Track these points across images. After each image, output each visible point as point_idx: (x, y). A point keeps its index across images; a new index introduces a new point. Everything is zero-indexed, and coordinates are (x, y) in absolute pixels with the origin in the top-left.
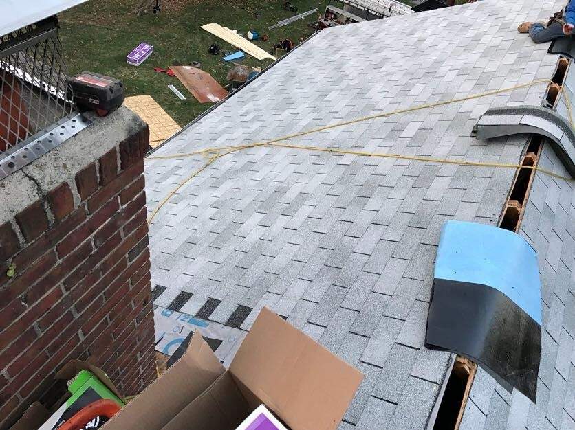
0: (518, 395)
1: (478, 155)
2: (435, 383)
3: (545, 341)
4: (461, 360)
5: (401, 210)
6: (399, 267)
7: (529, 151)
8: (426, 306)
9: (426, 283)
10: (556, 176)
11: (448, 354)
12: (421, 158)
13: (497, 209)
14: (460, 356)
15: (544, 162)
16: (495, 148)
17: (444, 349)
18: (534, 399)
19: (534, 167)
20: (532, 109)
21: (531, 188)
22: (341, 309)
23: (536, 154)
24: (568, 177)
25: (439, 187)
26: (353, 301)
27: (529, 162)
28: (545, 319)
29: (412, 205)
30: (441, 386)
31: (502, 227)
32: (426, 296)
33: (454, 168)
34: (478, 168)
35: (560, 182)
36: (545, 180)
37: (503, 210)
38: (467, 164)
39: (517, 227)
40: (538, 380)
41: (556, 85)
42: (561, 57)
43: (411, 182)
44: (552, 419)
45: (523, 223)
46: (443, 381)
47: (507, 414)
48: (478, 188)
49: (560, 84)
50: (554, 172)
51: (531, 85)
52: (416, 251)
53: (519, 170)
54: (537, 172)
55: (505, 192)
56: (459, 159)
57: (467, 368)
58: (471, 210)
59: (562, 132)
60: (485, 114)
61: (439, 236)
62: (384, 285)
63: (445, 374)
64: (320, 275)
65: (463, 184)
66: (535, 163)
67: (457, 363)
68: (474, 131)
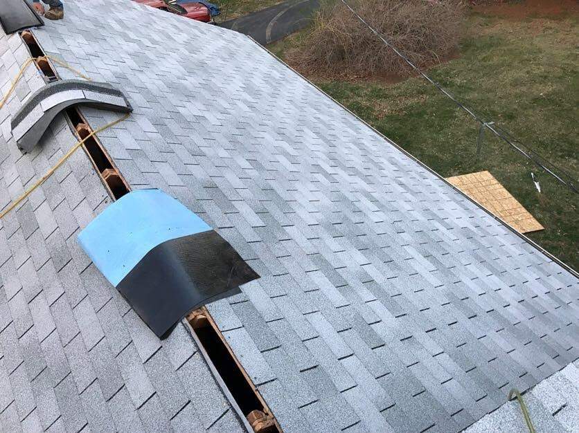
0: (246, 287)
1: (45, 164)
2: (194, 354)
3: (225, 235)
4: (192, 317)
5: (38, 266)
6: (86, 309)
7: (76, 126)
8: (133, 313)
9: (115, 297)
10: (113, 124)
11: (180, 324)
12: (6, 210)
13: (101, 191)
14: (188, 316)
15: (93, 123)
16: (51, 146)
17: (175, 325)
18: (257, 277)
19: (92, 134)
20: (41, 93)
21: (106, 151)
22: (82, 396)
23: (83, 123)
24: (122, 116)
25: (45, 217)
26: (83, 376)
27: (84, 133)
28: (211, 223)
29: (42, 254)
30: (199, 350)
31: (117, 198)
32: (125, 306)
33: (39, 191)
34: (56, 173)
35: (121, 125)
36: (110, 134)
37: (105, 186)
38: (45, 179)
39: (127, 187)
40: (247, 262)
41: (40, 58)
42: (20, 34)
43: (20, 237)
44: (278, 272)
45: (128, 179)
46: (196, 345)
47: (253, 307)
48: (72, 188)
49: (43, 55)
50: (109, 123)
51: (23, 74)
52: (84, 283)
53: (84, 146)
54: (98, 134)
55: (92, 172)
56: (35, 181)
57: (201, 317)
58: (85, 210)
59: (80, 91)
60: (13, 129)
61: (85, 254)
62: (92, 334)
63: (193, 340)
64: (36, 394)
65: (60, 197)
66: (89, 130)
67: (191, 322)
68: (21, 149)
